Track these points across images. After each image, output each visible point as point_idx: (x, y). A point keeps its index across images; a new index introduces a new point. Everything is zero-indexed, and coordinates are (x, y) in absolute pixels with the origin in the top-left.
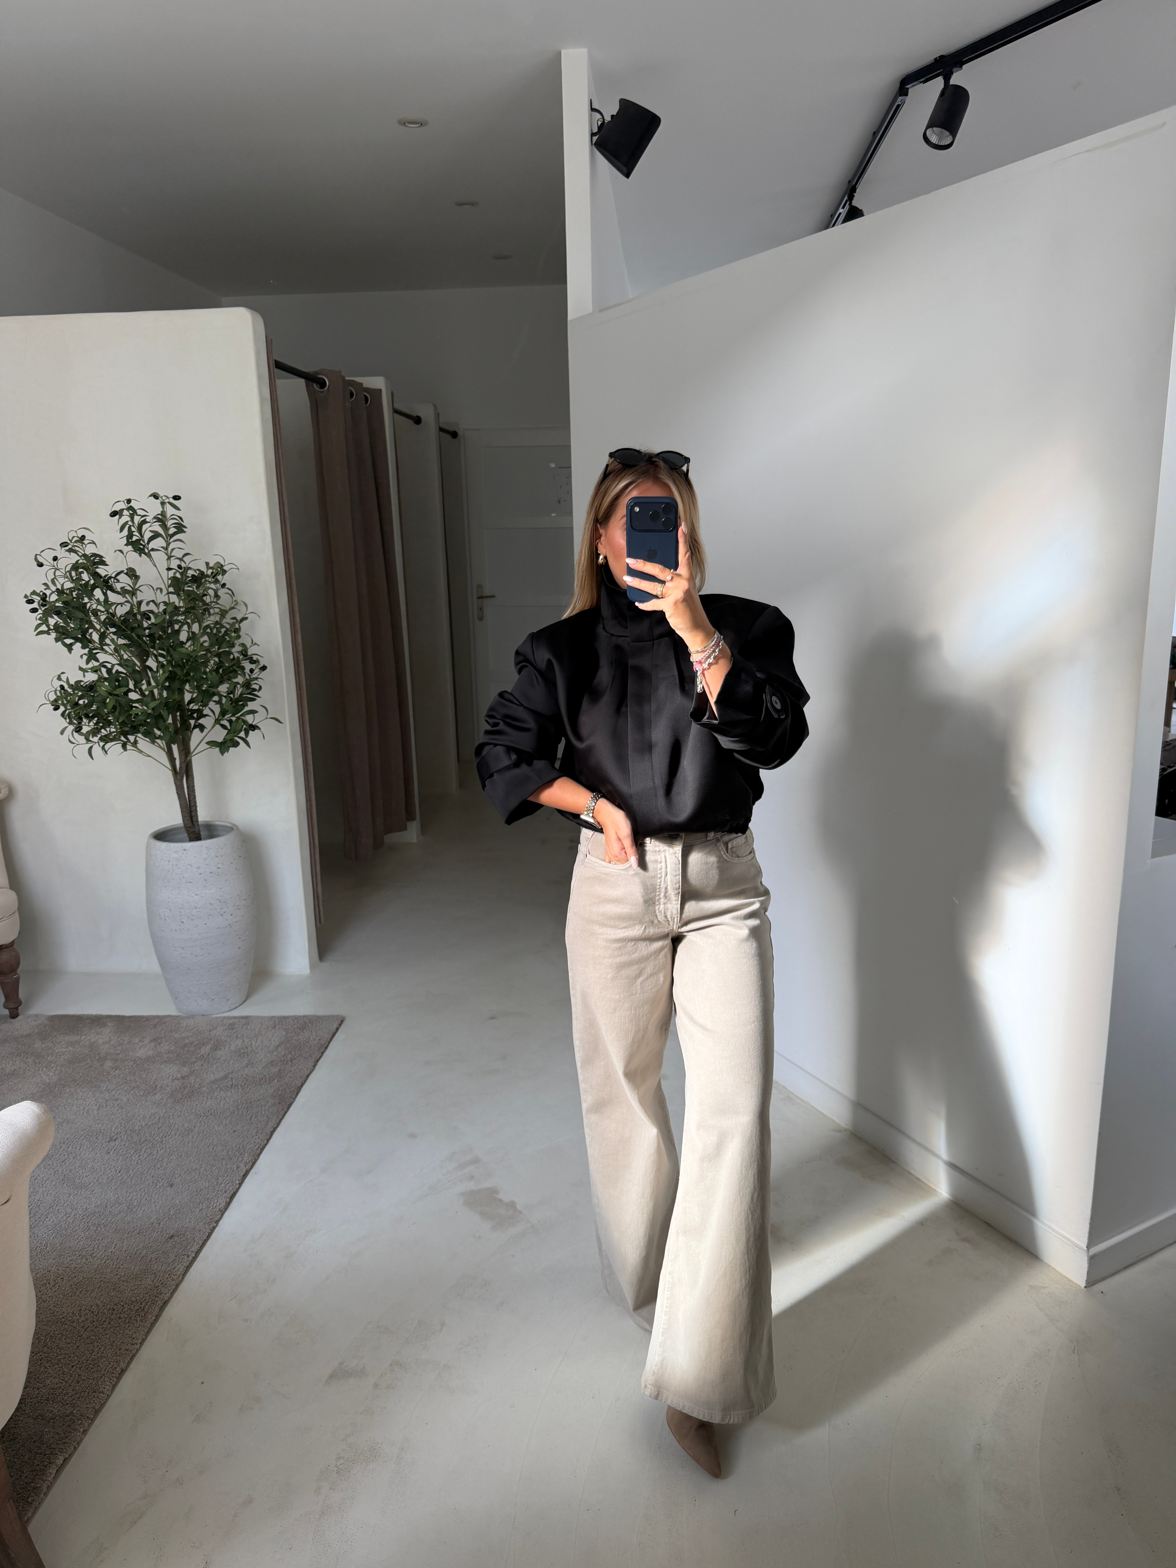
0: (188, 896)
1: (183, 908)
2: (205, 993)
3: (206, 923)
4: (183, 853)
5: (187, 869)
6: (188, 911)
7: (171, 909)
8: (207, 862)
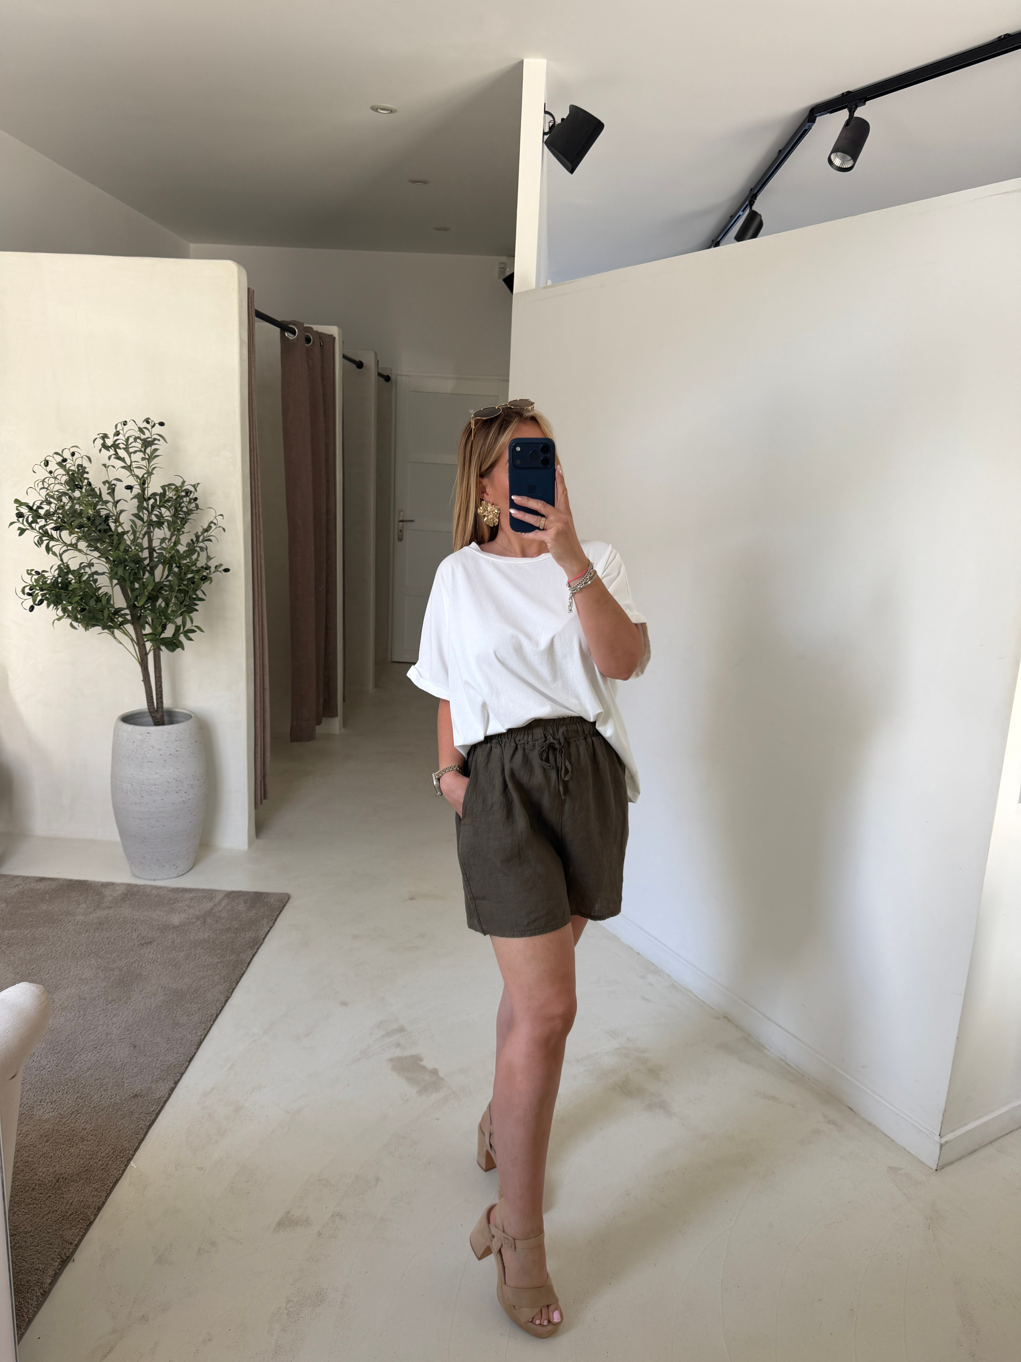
0: (149, 774)
1: (143, 784)
2: (158, 860)
3: (163, 798)
4: (147, 736)
5: (150, 750)
6: (148, 787)
7: (133, 784)
8: (167, 745)
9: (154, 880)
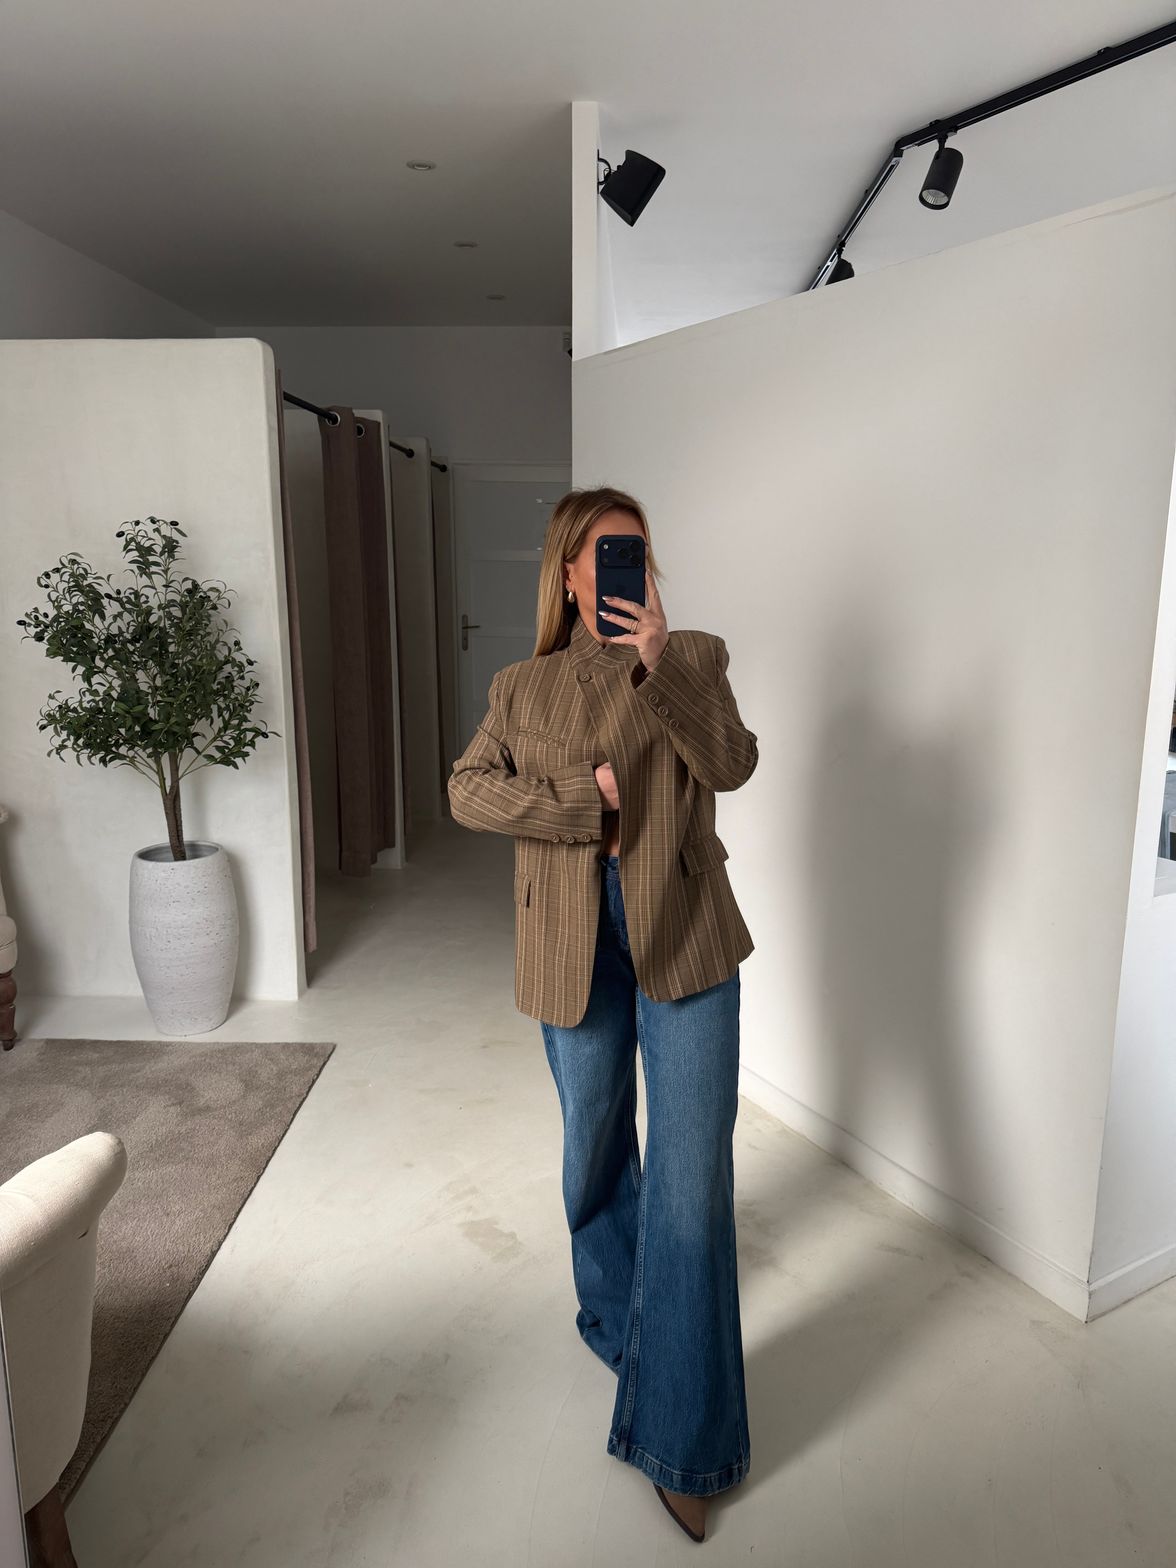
0: (176, 915)
1: (169, 928)
2: (189, 1013)
3: (192, 941)
4: (171, 873)
5: (175, 888)
6: (176, 930)
7: (158, 928)
8: (195, 881)
9: (185, 1036)
